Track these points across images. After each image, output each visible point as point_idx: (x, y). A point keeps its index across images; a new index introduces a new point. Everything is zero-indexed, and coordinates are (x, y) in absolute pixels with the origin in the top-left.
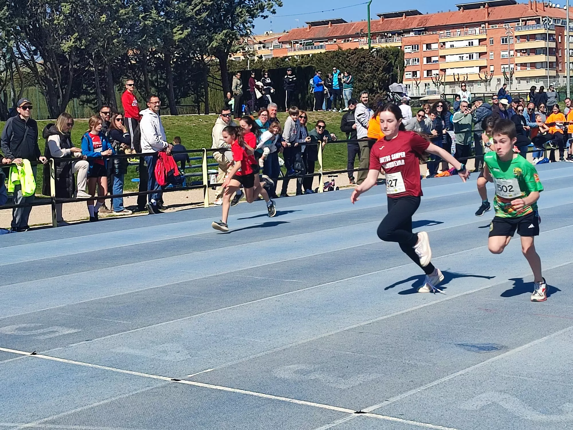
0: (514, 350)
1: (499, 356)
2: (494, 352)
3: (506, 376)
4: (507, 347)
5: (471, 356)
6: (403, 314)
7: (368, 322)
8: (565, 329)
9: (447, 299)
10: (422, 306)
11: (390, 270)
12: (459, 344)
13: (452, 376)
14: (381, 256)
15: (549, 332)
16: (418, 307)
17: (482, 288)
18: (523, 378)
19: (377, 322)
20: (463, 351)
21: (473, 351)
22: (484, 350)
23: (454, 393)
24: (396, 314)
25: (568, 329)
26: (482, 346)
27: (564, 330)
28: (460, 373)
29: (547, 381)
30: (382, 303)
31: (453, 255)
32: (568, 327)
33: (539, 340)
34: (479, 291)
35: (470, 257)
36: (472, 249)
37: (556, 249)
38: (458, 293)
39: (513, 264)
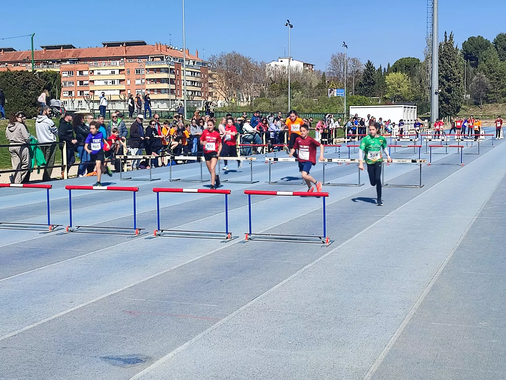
0: (158, 361)
1: (144, 370)
2: (139, 365)
4: (151, 358)
5: (117, 372)
6: (49, 321)
7: (14, 334)
8: (204, 332)
9: (93, 301)
10: (69, 311)
11: (40, 270)
12: (104, 358)
14: (34, 254)
15: (190, 337)
16: (65, 312)
17: (125, 287)
19: (22, 333)
20: (108, 366)
21: (118, 365)
22: (129, 363)
24: (43, 321)
25: (206, 331)
26: (127, 358)
27: (202, 334)
30: (29, 309)
31: (99, 252)
32: (206, 329)
33: (181, 347)
34: (123, 291)
35: (115, 253)
36: (116, 245)
37: (187, 244)
38: (104, 294)
39: (153, 260)
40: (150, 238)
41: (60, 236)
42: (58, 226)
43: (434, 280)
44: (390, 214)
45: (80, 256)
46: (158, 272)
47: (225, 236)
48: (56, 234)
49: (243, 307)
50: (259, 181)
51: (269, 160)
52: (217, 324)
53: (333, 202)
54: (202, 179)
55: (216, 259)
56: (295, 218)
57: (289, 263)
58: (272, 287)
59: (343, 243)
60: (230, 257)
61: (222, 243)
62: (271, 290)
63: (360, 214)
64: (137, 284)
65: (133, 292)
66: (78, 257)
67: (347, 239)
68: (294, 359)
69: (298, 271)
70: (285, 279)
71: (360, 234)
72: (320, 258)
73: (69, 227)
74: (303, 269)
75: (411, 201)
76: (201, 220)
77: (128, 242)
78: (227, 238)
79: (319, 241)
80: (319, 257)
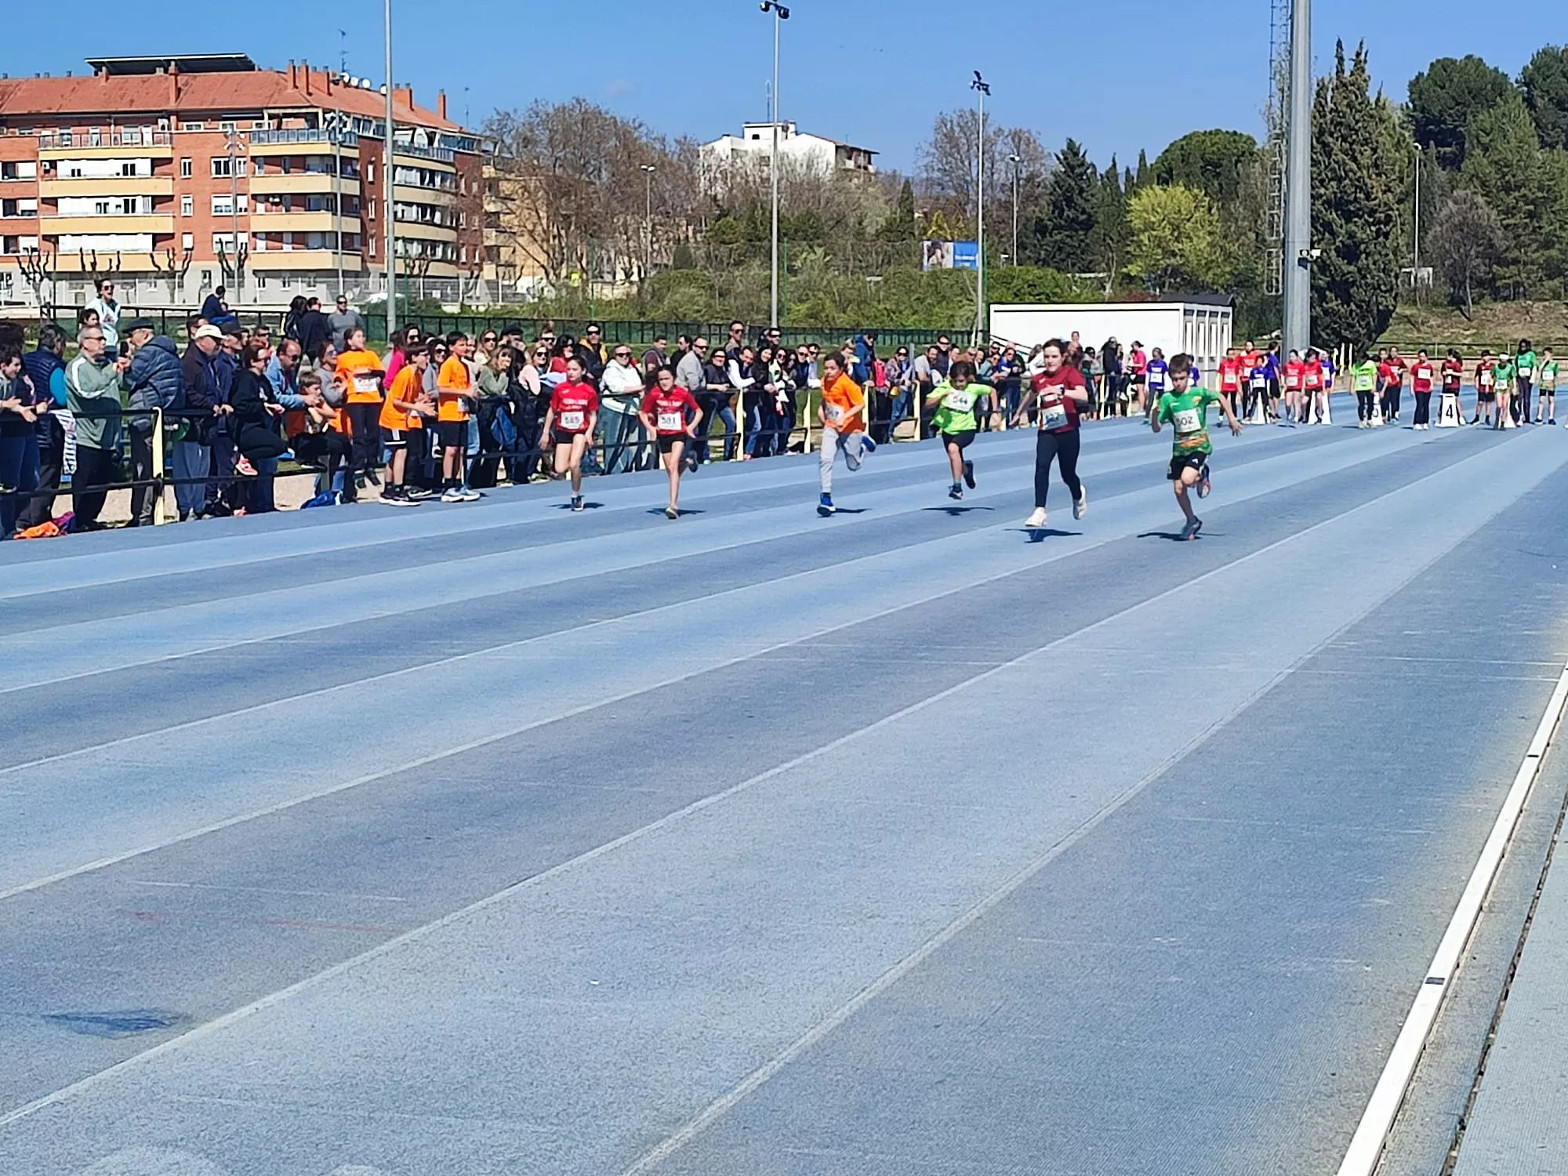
0: (208, 1025)
1: (167, 1044)
2: (155, 1033)
3: (183, 1099)
4: (188, 1017)
5: (88, 1046)
8: (352, 959)
9: (29, 887)
12: (53, 1017)
13: (29, 1109)
15: (309, 970)
17: (129, 854)
18: (229, 1102)
20: (65, 1035)
21: (94, 1033)
22: (126, 1029)
23: (32, 1158)
25: (359, 959)
26: (121, 1017)
27: (346, 964)
28: (53, 1097)
29: (293, 1108)
31: (55, 761)
32: (360, 953)
33: (278, 994)
34: (122, 862)
35: (104, 766)
36: (110, 744)
37: (340, 741)
38: (63, 870)
39: (223, 784)
43: (1075, 837)
44: (1020, 659)
46: (234, 816)
49: (480, 903)
52: (393, 941)
53: (848, 624)
55: (423, 783)
56: (705, 669)
57: (650, 794)
58: (578, 854)
59: (838, 742)
60: (471, 778)
62: (575, 862)
63: (921, 658)
64: (167, 846)
65: (151, 866)
67: (853, 731)
68: (595, 1018)
69: (673, 815)
70: (624, 834)
71: (900, 714)
72: (751, 782)
74: (688, 810)
75: (1103, 622)
76: (395, 674)
77: (147, 735)
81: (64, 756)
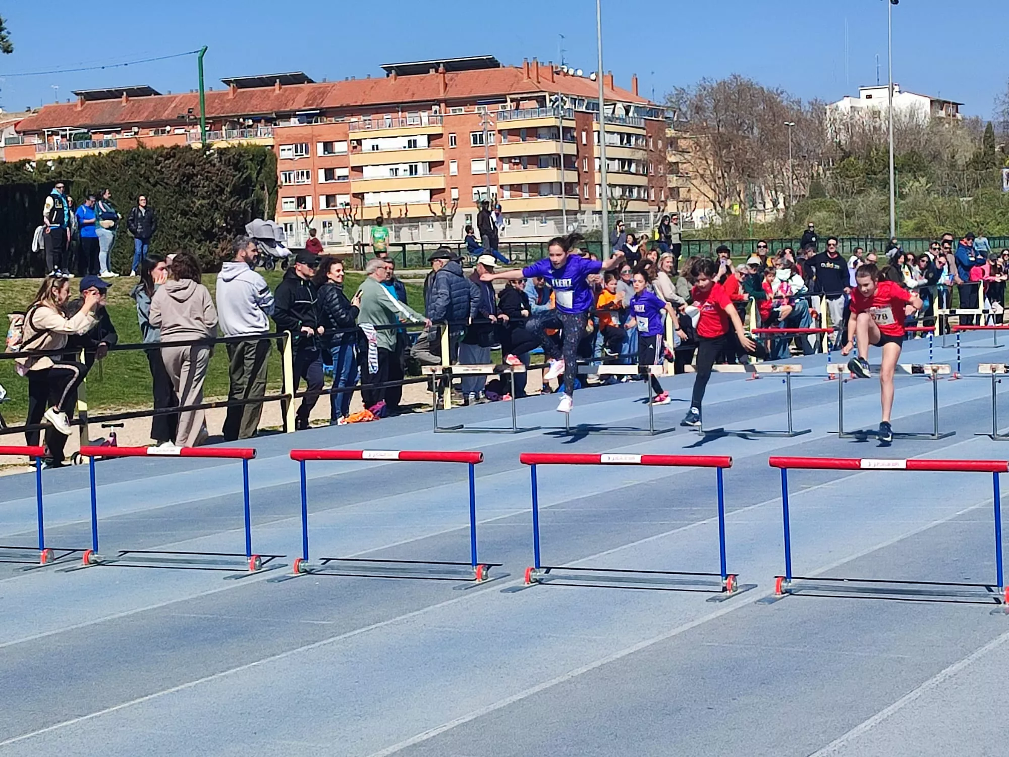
11: (226, 676)
17: (450, 725)
31: (381, 627)
34: (445, 733)
35: (422, 631)
36: (426, 610)
39: (523, 650)
40: (514, 590)
41: (276, 584)
42: (273, 557)
45: (331, 640)
46: (537, 682)
47: (717, 584)
48: (268, 581)
50: (810, 431)
51: (837, 371)
54: (651, 426)
55: (694, 648)
56: (913, 532)
57: (899, 660)
58: (851, 726)
60: (735, 643)
61: (712, 604)
62: (850, 735)
64: (481, 716)
65: (471, 738)
66: (325, 642)
69: (927, 683)
70: (888, 704)
72: (988, 646)
73: (300, 560)
74: (940, 677)
76: (651, 539)
77: (455, 600)
78: (725, 589)
79: (986, 596)
80: (986, 643)
81: (389, 622)
